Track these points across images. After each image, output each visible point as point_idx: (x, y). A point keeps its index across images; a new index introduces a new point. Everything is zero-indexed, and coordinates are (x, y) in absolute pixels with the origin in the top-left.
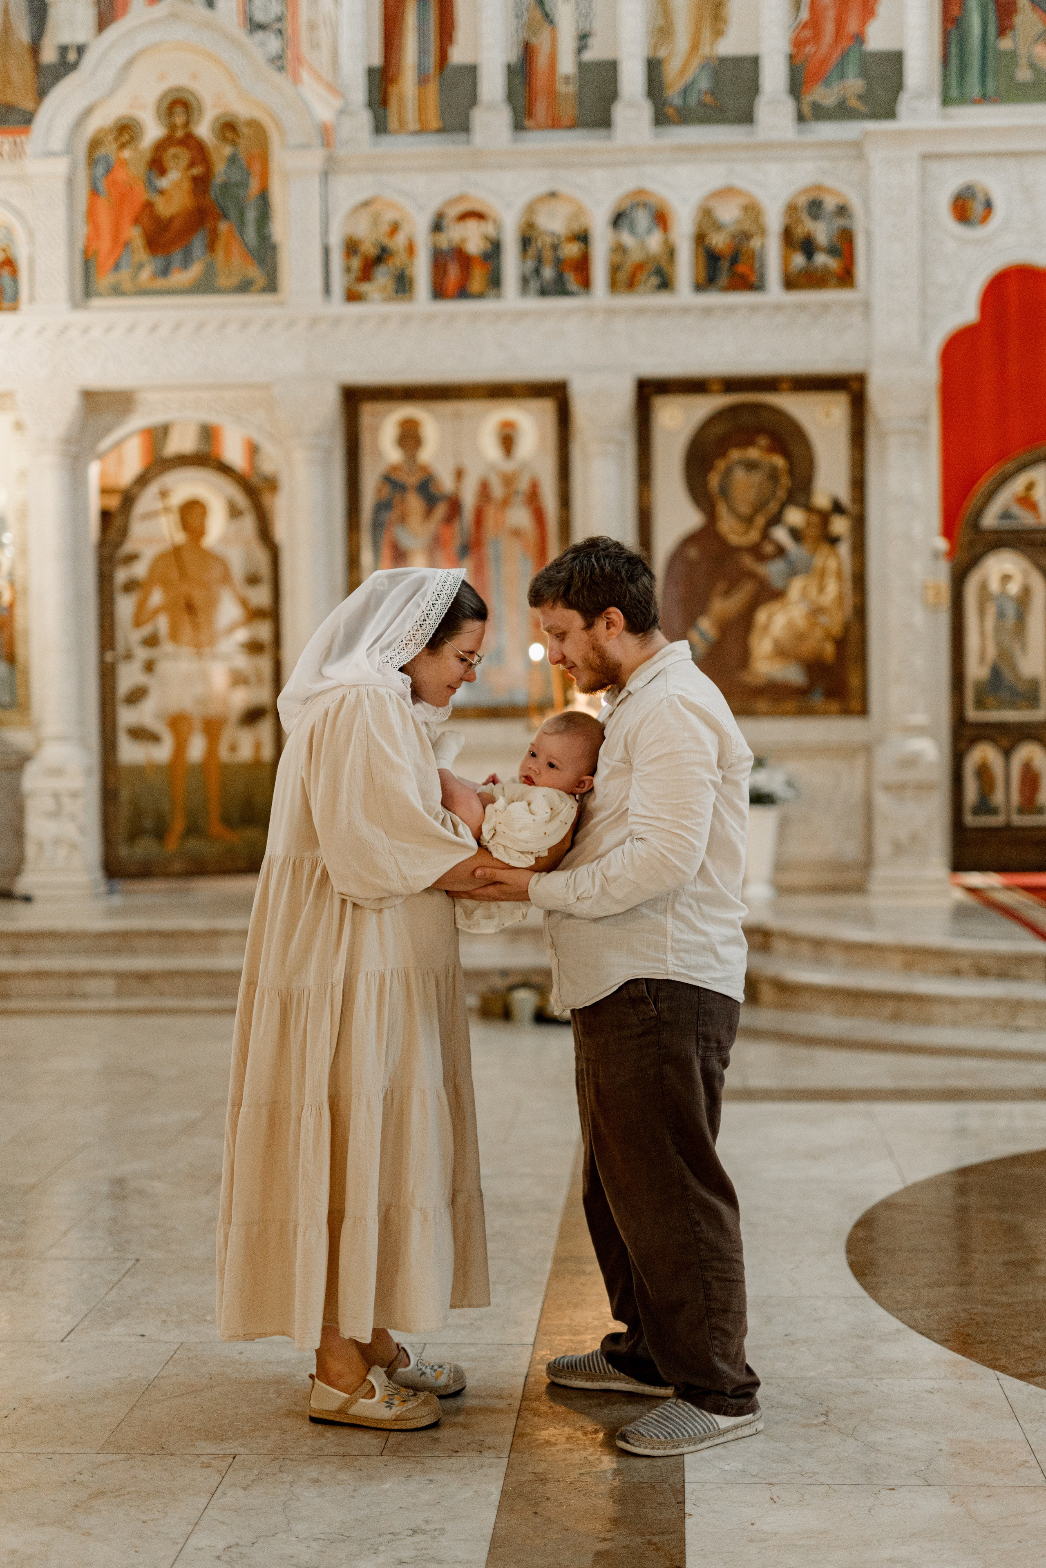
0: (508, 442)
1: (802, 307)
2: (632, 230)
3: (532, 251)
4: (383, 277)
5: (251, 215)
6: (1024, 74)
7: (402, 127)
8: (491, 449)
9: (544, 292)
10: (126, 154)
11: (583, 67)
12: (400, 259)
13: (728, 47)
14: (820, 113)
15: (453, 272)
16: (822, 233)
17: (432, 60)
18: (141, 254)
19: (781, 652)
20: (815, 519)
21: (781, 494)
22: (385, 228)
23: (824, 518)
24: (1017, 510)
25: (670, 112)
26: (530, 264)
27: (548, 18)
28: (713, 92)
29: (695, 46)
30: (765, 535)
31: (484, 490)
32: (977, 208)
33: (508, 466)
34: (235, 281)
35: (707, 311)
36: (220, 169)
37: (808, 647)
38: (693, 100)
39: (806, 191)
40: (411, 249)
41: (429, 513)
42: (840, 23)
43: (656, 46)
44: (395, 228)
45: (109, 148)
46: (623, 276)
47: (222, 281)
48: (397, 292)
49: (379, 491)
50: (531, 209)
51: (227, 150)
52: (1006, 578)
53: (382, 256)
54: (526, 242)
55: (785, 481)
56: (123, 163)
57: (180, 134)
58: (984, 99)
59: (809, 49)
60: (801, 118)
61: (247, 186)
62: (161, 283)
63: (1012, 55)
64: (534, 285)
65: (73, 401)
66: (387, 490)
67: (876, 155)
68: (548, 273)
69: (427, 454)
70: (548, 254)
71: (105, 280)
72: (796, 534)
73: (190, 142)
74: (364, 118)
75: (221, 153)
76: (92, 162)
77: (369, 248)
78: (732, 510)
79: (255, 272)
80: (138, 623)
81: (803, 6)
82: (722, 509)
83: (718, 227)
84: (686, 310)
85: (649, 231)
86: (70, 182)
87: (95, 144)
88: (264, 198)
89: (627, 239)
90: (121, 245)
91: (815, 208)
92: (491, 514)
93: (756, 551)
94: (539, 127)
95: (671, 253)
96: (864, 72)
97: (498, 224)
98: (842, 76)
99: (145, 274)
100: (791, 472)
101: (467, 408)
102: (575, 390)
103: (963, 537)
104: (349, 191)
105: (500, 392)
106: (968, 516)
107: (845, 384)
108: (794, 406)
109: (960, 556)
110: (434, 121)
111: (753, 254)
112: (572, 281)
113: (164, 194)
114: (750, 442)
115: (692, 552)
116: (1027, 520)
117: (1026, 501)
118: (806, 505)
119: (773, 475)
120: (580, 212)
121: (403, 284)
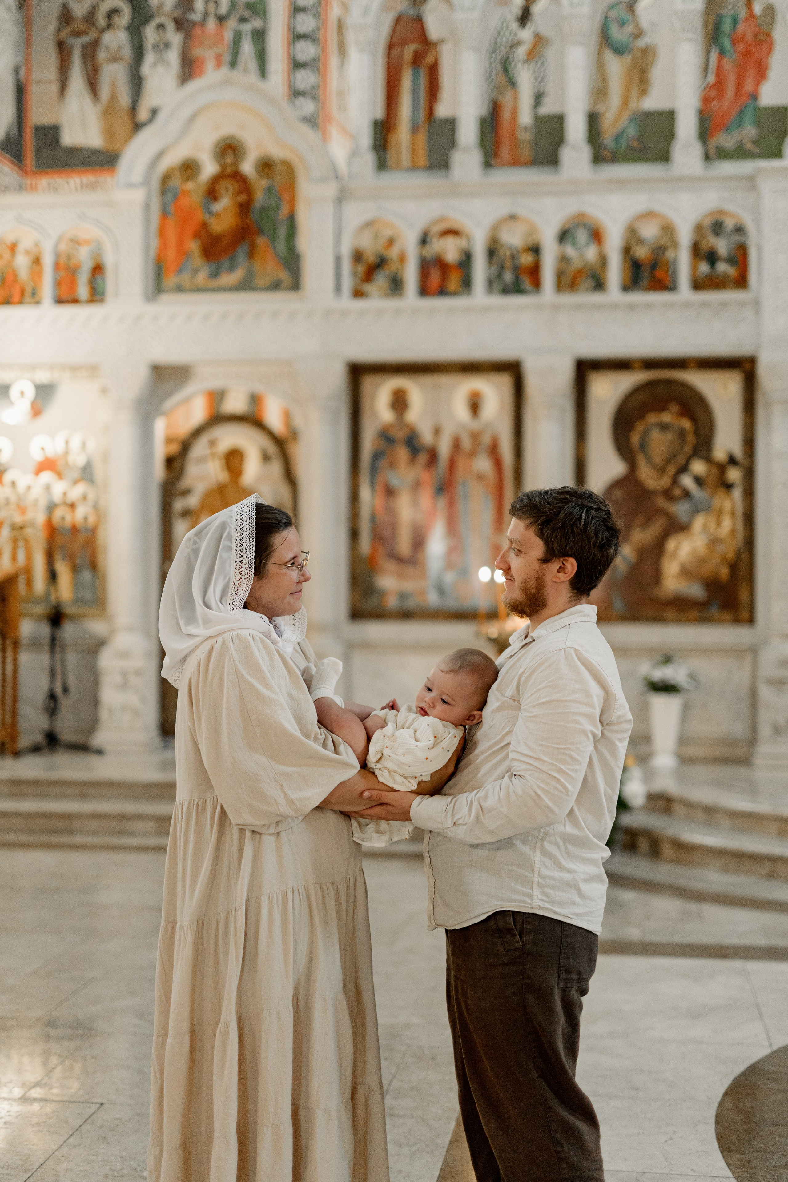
0: (475, 407)
1: (706, 305)
2: (574, 243)
3: (496, 259)
4: (381, 280)
5: (282, 231)
7: (398, 167)
8: (462, 411)
9: (506, 291)
10: (190, 186)
11: (538, 119)
12: (393, 267)
13: (651, 103)
14: (723, 154)
15: (435, 277)
16: (722, 247)
17: (422, 114)
18: (198, 261)
19: (686, 573)
20: (714, 469)
21: (688, 449)
22: (383, 242)
23: (722, 469)
25: (605, 153)
26: (494, 269)
27: (512, 83)
28: (638, 139)
29: (625, 101)
30: (675, 481)
31: (456, 445)
33: (474, 425)
34: (269, 281)
36: (260, 198)
37: (707, 570)
38: (624, 144)
39: (711, 214)
40: (402, 259)
41: (413, 460)
42: (739, 85)
43: (595, 103)
44: (391, 242)
45: (176, 182)
46: (566, 280)
47: (260, 282)
48: (391, 290)
49: (376, 443)
50: (496, 228)
51: (264, 183)
53: (380, 263)
54: (492, 252)
55: (691, 439)
56: (186, 193)
57: (229, 170)
59: (714, 105)
60: (707, 157)
61: (279, 211)
62: (213, 283)
64: (497, 286)
65: (144, 372)
66: (382, 443)
67: (766, 186)
68: (508, 277)
69: (412, 415)
70: (508, 263)
71: (171, 281)
72: (699, 481)
73: (237, 176)
74: (369, 158)
75: (260, 185)
76: (164, 191)
77: (371, 258)
78: (649, 461)
79: (284, 276)
81: (710, 71)
82: (642, 462)
83: (640, 241)
84: (614, 306)
85: (588, 244)
86: (147, 206)
87: (166, 178)
88: (292, 220)
89: (570, 251)
90: (183, 254)
91: (717, 227)
92: (461, 463)
93: (667, 494)
94: (503, 165)
95: (603, 261)
96: (757, 123)
97: (469, 239)
98: (740, 125)
99: (201, 277)
100: (696, 432)
101: (444, 380)
102: (527, 368)
104: (355, 214)
105: (470, 368)
107: (739, 364)
108: (699, 381)
110: (423, 161)
111: (668, 263)
112: (527, 283)
113: (217, 215)
114: (664, 409)
115: (618, 494)
118: (708, 458)
119: (681, 434)
120: (533, 230)
121: (396, 285)
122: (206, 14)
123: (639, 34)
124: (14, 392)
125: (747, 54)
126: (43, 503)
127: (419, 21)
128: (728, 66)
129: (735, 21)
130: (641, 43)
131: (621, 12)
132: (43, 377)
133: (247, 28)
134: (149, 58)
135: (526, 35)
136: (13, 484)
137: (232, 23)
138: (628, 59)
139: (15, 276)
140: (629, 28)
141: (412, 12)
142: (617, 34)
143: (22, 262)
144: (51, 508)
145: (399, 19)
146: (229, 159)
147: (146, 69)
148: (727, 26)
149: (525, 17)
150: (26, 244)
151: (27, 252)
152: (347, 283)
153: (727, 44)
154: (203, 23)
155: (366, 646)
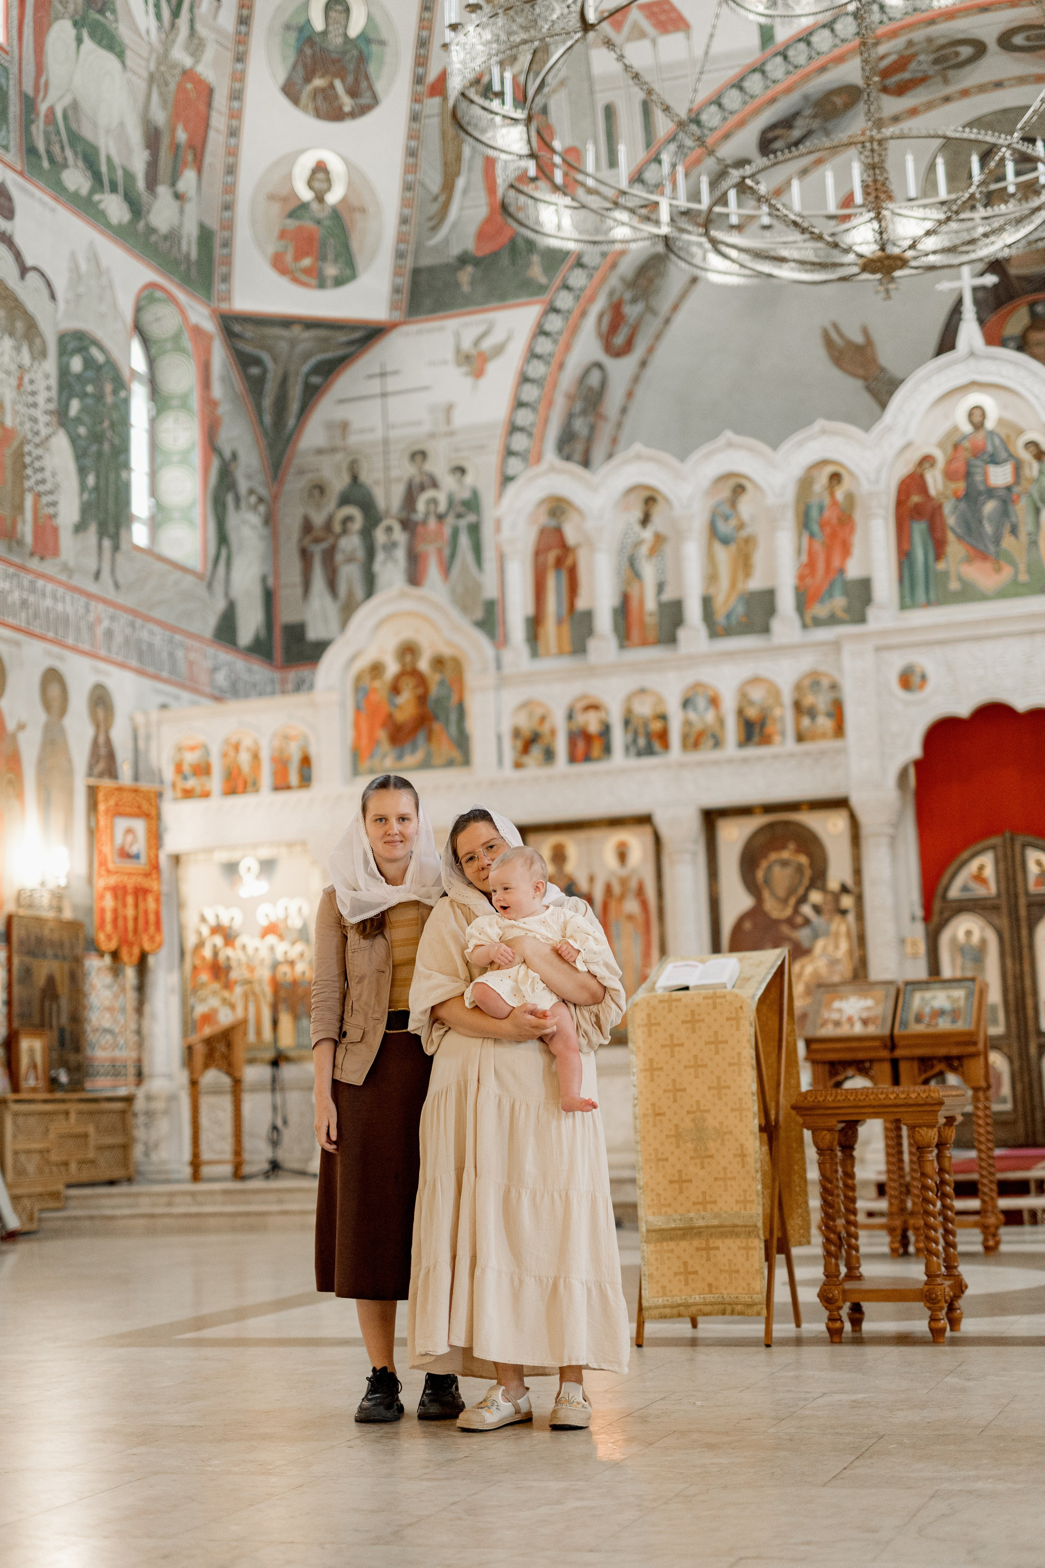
0: (622, 856)
1: (807, 754)
2: (695, 709)
3: (631, 727)
4: (536, 752)
5: (453, 717)
6: (954, 585)
7: (547, 654)
8: (612, 861)
9: (639, 754)
10: (377, 684)
11: (662, 606)
12: (546, 740)
13: (756, 584)
14: (818, 623)
15: (581, 745)
16: (821, 702)
17: (565, 608)
18: (386, 747)
20: (829, 897)
21: (806, 882)
22: (537, 720)
23: (836, 897)
24: (973, 885)
25: (718, 629)
26: (630, 737)
27: (638, 576)
28: (747, 615)
29: (733, 583)
30: (796, 911)
31: (608, 889)
32: (916, 680)
33: (623, 872)
34: (444, 760)
35: (745, 761)
36: (434, 690)
38: (734, 620)
39: (808, 674)
40: (553, 733)
42: (828, 562)
43: (708, 587)
44: (543, 719)
45: (366, 682)
46: (691, 740)
47: (437, 761)
48: (545, 760)
50: (629, 701)
51: (437, 677)
52: (969, 933)
53: (536, 737)
54: (627, 723)
55: (808, 873)
56: (375, 690)
57: (408, 668)
58: (929, 604)
59: (809, 581)
60: (805, 626)
61: (450, 699)
62: (398, 765)
63: (946, 574)
64: (633, 750)
67: (847, 649)
68: (642, 742)
69: (570, 867)
70: (641, 730)
71: (366, 765)
72: (817, 909)
73: (415, 673)
74: (525, 648)
75: (434, 679)
76: (357, 690)
77: (526, 732)
78: (773, 894)
79: (456, 754)
81: (803, 552)
82: (766, 894)
83: (751, 703)
84: (730, 761)
85: (706, 709)
86: (344, 705)
87: (358, 679)
88: (461, 706)
89: (692, 716)
90: (374, 742)
91: (815, 685)
92: (612, 906)
93: (790, 922)
94: (635, 645)
95: (721, 722)
96: (846, 593)
97: (607, 712)
98: (831, 596)
99: (389, 760)
100: (812, 865)
101: (595, 834)
102: (661, 820)
103: (937, 905)
104: (511, 698)
105: (615, 822)
106: (940, 890)
107: (840, 803)
108: (811, 820)
109: (935, 919)
110: (567, 647)
111: (775, 719)
112: (657, 746)
113: (400, 707)
114: (783, 847)
115: (748, 925)
116: (980, 891)
117: (979, 878)
118: (823, 889)
119: (799, 869)
120: (660, 700)
121: (549, 755)
122: (427, 515)
123: (741, 526)
124: (242, 868)
125: (833, 535)
126: (268, 961)
127: (558, 532)
128: (818, 547)
129: (821, 509)
130: (744, 534)
131: (726, 509)
132: (265, 853)
133: (463, 523)
134: (380, 557)
135: (647, 534)
136: (244, 947)
137: (450, 520)
138: (733, 547)
139: (239, 770)
140: (733, 522)
141: (553, 523)
142: (724, 528)
143: (244, 759)
144: (275, 966)
145: (543, 532)
146: (408, 658)
147: (377, 567)
148: (814, 514)
149: (645, 521)
150: (247, 742)
151: (248, 749)
153: (816, 528)
154: (424, 522)
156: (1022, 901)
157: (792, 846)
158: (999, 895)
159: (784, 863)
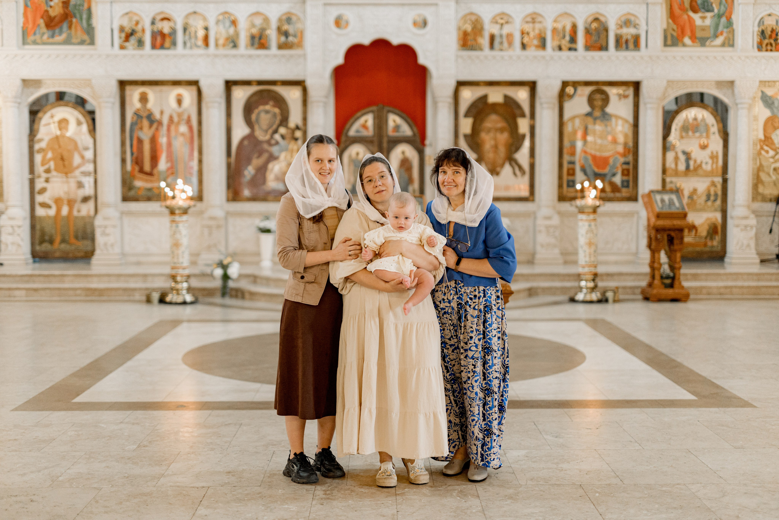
0: (179, 102)
1: (283, 56)
2: (223, 26)
3: (187, 33)
4: (133, 40)
5: (85, 16)
8: (173, 103)
9: (191, 48)
12: (139, 35)
15: (159, 39)
16: (291, 29)
18: (44, 29)
19: (277, 179)
20: (290, 131)
21: (277, 122)
22: (134, 23)
23: (293, 131)
24: (361, 130)
26: (187, 38)
30: (272, 137)
31: (171, 119)
32: (343, 23)
33: (180, 110)
34: (79, 40)
35: (250, 56)
39: (285, 14)
40: (143, 31)
41: (151, 126)
44: (137, 23)
46: (220, 43)
47: (74, 40)
48: (138, 46)
49: (133, 118)
52: (358, 154)
53: (132, 33)
54: (185, 30)
55: (279, 118)
61: (83, 6)
62: (51, 40)
64: (188, 45)
65: (19, 83)
66: (135, 118)
68: (193, 41)
69: (150, 105)
70: (193, 34)
71: (31, 39)
72: (283, 137)
77: (128, 30)
78: (260, 128)
79: (86, 37)
80: (43, 164)
82: (256, 127)
83: (254, 26)
84: (242, 56)
85: (230, 26)
86: (17, 2)
88: (89, 10)
89: (221, 29)
90: (36, 26)
91: (289, 20)
92: (173, 128)
93: (269, 142)
95: (237, 34)
97: (175, 23)
99: (45, 37)
100: (281, 114)
101: (165, 88)
102: (202, 84)
103: (343, 138)
104: (120, 9)
105: (176, 83)
106: (345, 131)
107: (300, 83)
108: (282, 90)
109: (342, 145)
111: (267, 36)
112: (202, 44)
113: (52, 8)
114: (267, 103)
115: (246, 143)
116: (365, 133)
117: (364, 126)
118: (286, 126)
119: (275, 115)
120: (205, 19)
121: (140, 43)
152: (117, 42)
155: (130, 213)
156: (385, 140)
157: (271, 103)
158: (374, 136)
159: (267, 112)
